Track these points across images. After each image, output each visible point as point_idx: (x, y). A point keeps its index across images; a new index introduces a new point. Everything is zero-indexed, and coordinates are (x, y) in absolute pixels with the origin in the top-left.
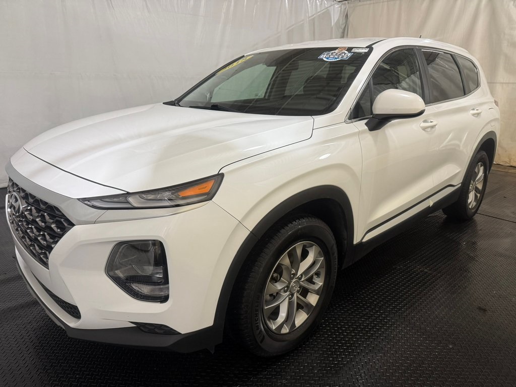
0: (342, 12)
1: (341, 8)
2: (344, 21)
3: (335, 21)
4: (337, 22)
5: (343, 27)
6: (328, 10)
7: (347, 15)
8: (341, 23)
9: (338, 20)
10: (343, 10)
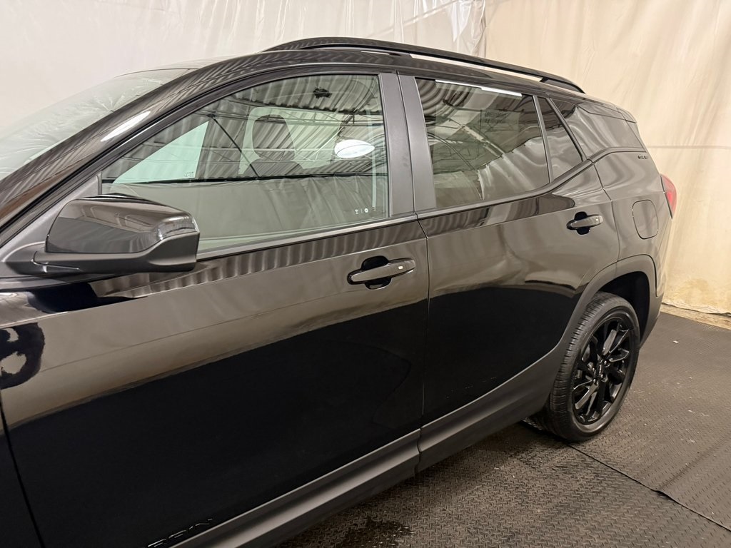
0: (475, 14)
1: (473, 7)
2: (479, 31)
3: (461, 29)
4: (462, 33)
5: (477, 41)
6: (444, 10)
7: (484, 21)
8: (472, 35)
9: (467, 29)
10: (476, 10)
